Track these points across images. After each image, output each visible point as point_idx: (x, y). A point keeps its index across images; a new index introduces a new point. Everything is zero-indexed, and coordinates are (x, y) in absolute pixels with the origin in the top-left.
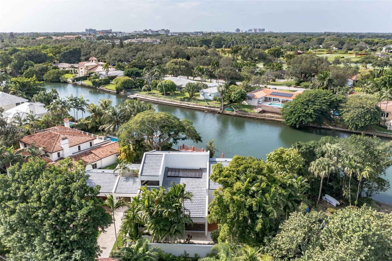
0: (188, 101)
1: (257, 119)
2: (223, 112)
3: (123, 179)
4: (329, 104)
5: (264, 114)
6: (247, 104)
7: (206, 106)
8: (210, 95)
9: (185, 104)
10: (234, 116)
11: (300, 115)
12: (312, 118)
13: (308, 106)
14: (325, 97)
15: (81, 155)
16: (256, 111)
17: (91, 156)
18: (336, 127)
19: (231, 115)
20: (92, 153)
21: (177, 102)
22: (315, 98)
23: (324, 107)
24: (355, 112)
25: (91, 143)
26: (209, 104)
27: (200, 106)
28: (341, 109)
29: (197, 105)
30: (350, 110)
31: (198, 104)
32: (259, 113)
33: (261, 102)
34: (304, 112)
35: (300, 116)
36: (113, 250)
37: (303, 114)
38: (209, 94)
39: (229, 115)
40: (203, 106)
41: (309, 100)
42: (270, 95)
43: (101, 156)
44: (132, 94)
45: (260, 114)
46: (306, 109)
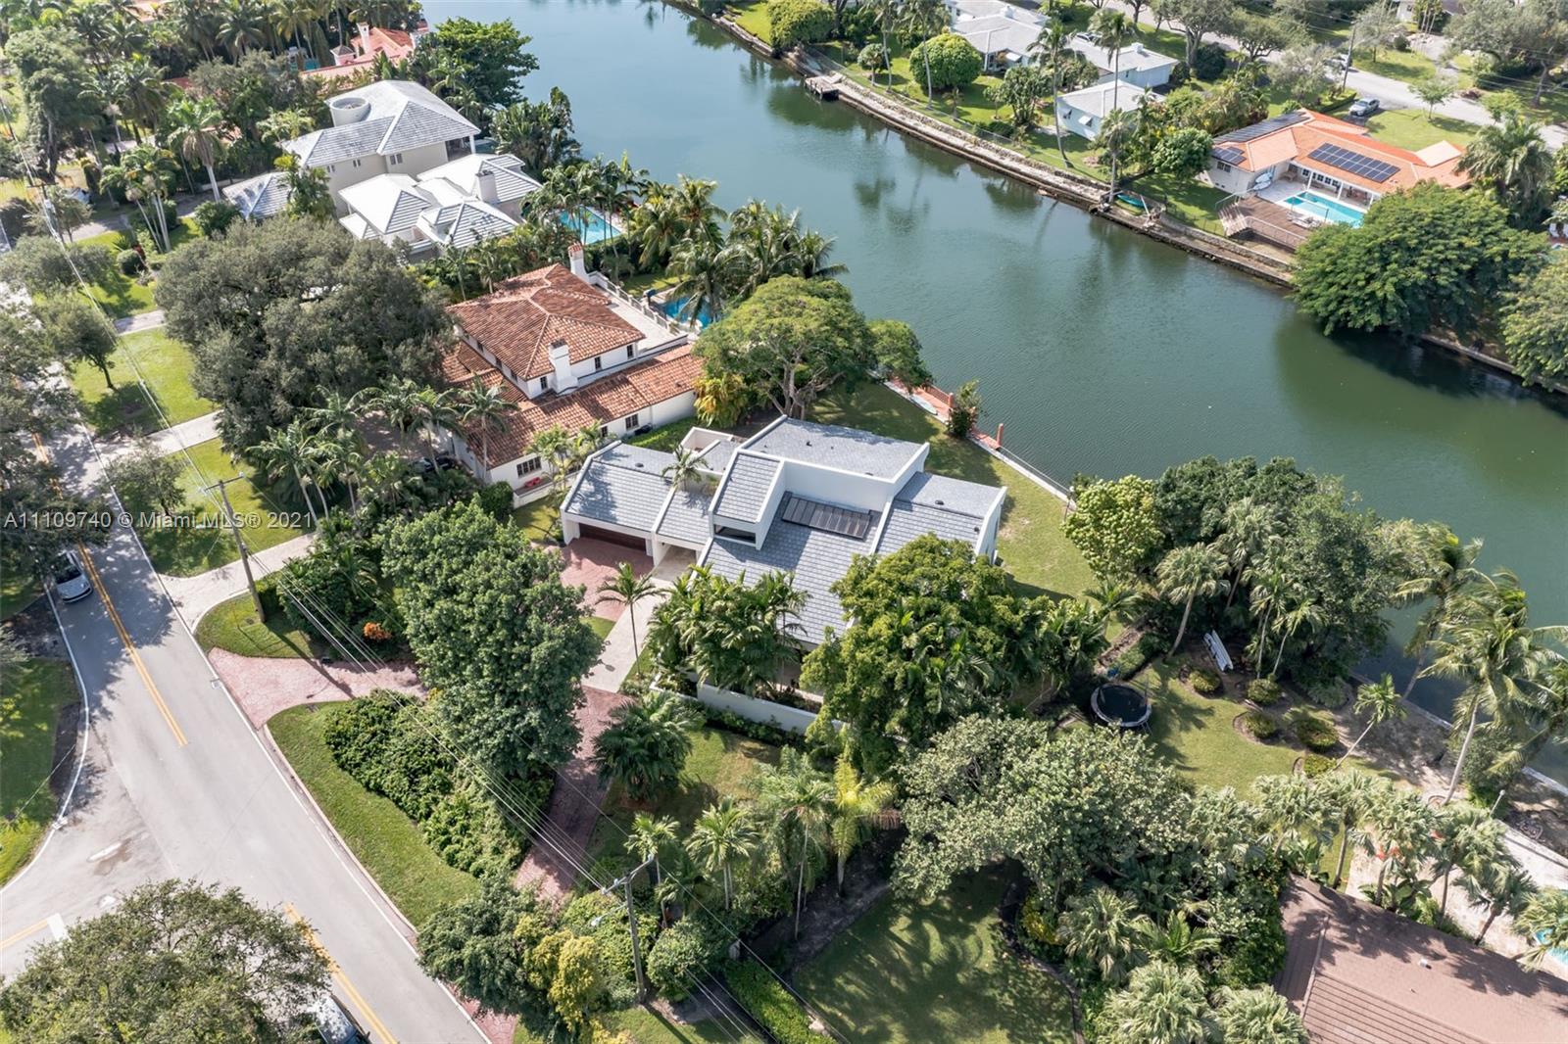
0: (1000, 141)
1: (1218, 261)
2: (1108, 210)
3: (682, 496)
4: (1466, 267)
5: (1247, 247)
6: (1211, 184)
7: (1057, 174)
8: (1089, 124)
9: (989, 151)
10: (1142, 233)
11: (1347, 292)
12: (1382, 312)
13: (1384, 269)
14: (1464, 239)
15: (599, 387)
16: (1229, 225)
17: (626, 390)
18: (1480, 351)
19: (1131, 228)
20: (628, 382)
21: (964, 138)
22: (1425, 238)
23: (1442, 280)
24: (1549, 320)
25: (630, 349)
26: (1070, 166)
27: (1040, 168)
28: (1509, 295)
29: (1028, 163)
30: (1537, 307)
31: (1033, 159)
32: (1232, 237)
33: (1262, 186)
34: (1362, 288)
35: (1345, 297)
36: (628, 677)
37: (1356, 294)
38: (1084, 120)
39: (1126, 226)
40: (1049, 170)
41: (1398, 244)
42: (1312, 156)
43: (649, 397)
44: (824, 72)
45: (1233, 244)
46: (1370, 278)
